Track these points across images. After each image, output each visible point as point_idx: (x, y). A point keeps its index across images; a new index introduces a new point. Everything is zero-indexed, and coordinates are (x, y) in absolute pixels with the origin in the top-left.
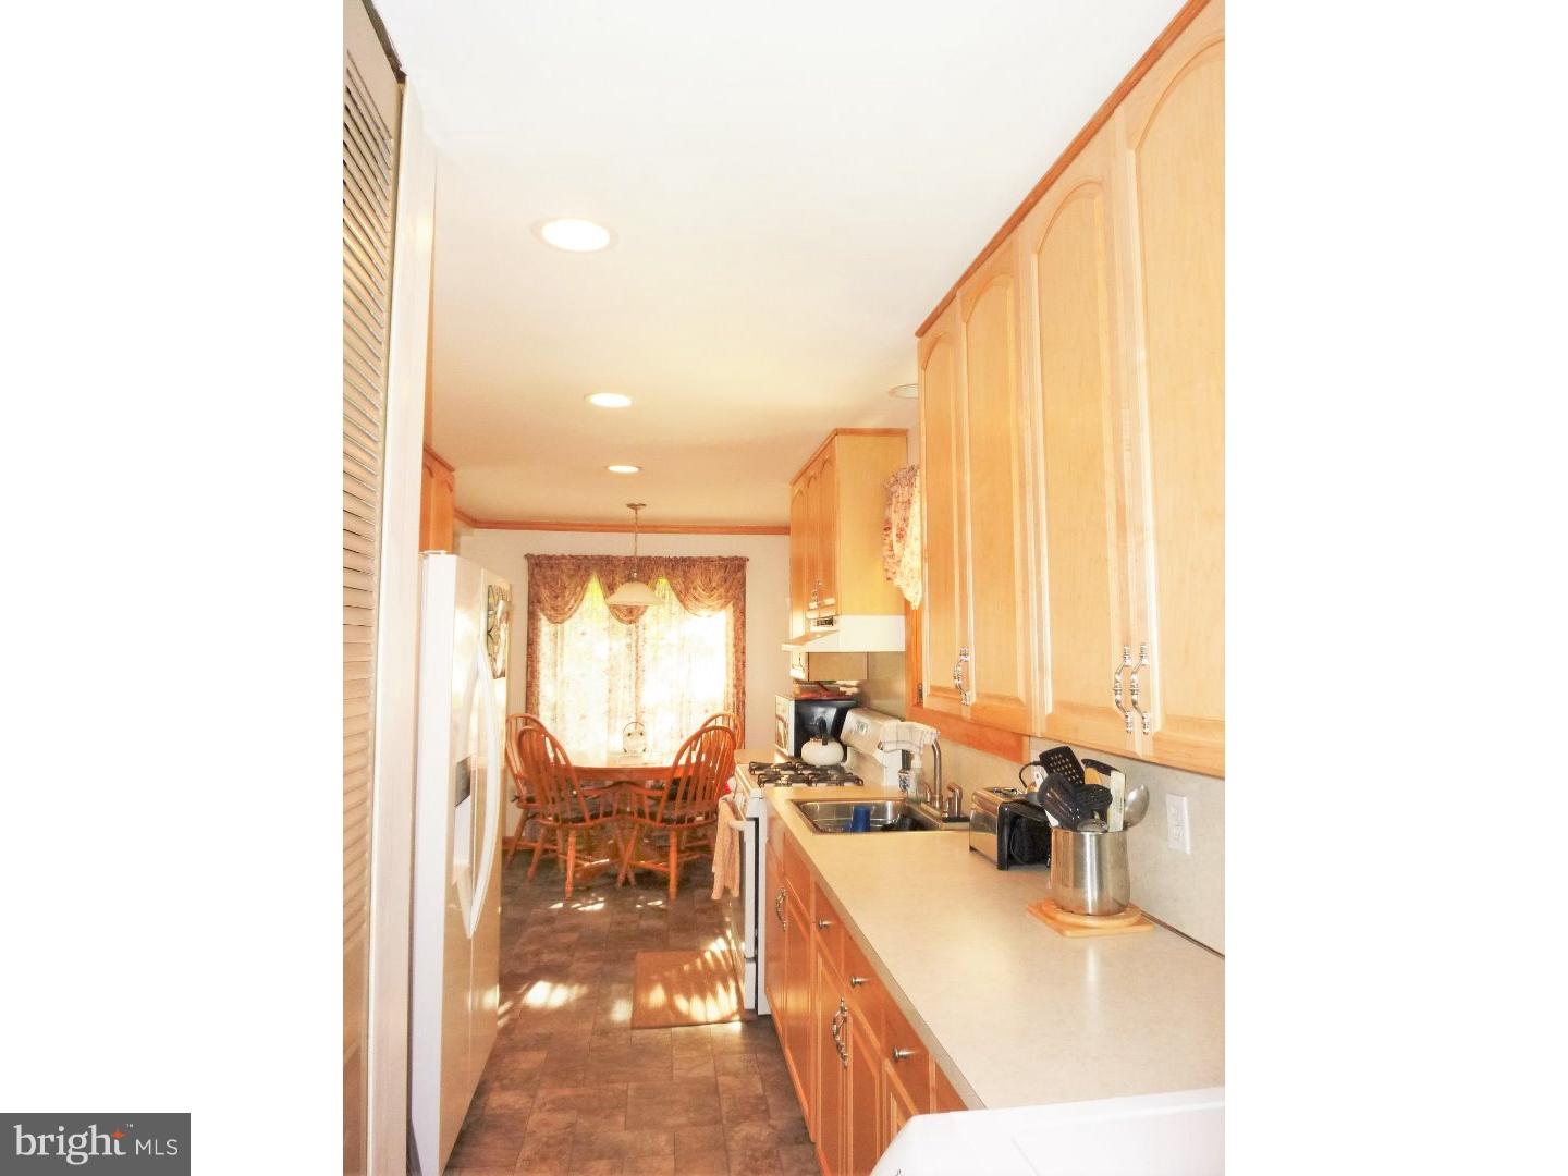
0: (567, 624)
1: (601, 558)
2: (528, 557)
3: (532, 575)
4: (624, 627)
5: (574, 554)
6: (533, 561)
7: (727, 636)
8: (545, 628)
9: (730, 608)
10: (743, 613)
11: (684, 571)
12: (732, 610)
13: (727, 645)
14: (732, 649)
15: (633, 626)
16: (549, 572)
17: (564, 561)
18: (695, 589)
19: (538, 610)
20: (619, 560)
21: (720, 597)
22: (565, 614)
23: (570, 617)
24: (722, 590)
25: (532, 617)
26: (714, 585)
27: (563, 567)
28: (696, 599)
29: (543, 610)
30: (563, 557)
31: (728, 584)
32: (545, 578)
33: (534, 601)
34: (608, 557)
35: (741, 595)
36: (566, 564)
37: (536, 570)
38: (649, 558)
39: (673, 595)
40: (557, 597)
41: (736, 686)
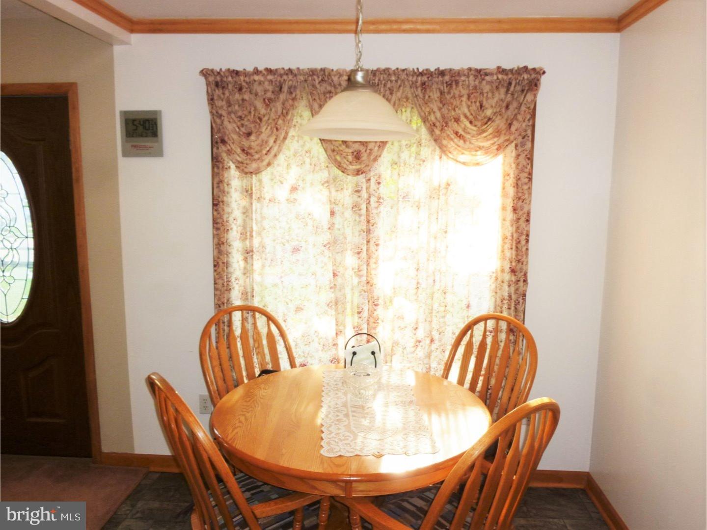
0: (265, 176)
1: (313, 72)
2: (205, 73)
3: (211, 100)
4: (350, 181)
5: (273, 67)
6: (211, 79)
7: (505, 195)
8: (234, 179)
9: (511, 151)
10: (530, 158)
11: (442, 93)
12: (514, 154)
13: (504, 208)
14: (510, 215)
15: (361, 178)
16: (237, 96)
17: (256, 78)
18: (457, 120)
19: (224, 155)
20: (341, 75)
21: (498, 133)
22: (260, 159)
23: (269, 164)
24: (500, 122)
25: (216, 161)
26: (489, 112)
27: (257, 88)
28: (460, 137)
29: (229, 152)
30: (257, 72)
31: (509, 114)
32: (229, 104)
33: (218, 140)
34: (323, 70)
35: (529, 132)
36: (260, 83)
37: (218, 92)
38: (386, 71)
39: (424, 131)
40: (249, 134)
41: (513, 271)
